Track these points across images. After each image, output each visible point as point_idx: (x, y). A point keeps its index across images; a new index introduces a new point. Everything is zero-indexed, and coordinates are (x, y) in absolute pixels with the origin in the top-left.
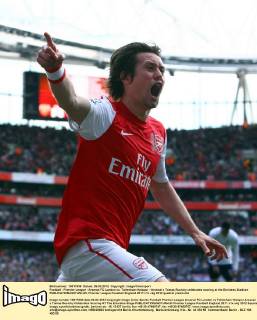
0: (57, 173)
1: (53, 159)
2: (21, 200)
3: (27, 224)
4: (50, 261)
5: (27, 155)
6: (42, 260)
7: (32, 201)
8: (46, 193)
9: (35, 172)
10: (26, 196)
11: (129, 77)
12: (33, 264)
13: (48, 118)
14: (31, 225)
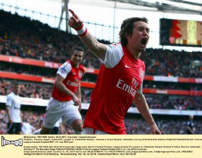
0: (179, 76)
1: (177, 68)
2: (159, 91)
3: (162, 105)
4: (176, 126)
5: (162, 66)
6: (171, 125)
7: (165, 92)
8: (173, 87)
9: (167, 75)
10: (161, 89)
11: (130, 35)
12: (165, 127)
13: (174, 45)
14: (164, 106)
